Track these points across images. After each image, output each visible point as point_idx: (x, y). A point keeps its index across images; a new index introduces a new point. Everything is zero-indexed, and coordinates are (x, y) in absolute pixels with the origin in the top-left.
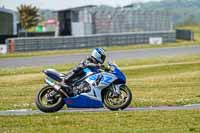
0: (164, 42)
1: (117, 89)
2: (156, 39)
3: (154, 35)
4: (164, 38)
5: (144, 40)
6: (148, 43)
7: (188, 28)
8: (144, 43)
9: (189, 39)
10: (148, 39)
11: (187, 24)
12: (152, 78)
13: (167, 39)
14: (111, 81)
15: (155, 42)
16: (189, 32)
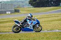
0: (11, 13)
1: (37, 26)
2: (8, 12)
3: (8, 11)
4: (11, 12)
5: (5, 12)
6: (6, 13)
7: (18, 9)
8: (5, 13)
9: (18, 12)
10: (6, 12)
11: (18, 8)
12: (7, 24)
13: (12, 12)
14: (36, 23)
15: (8, 13)
16: (18, 10)
